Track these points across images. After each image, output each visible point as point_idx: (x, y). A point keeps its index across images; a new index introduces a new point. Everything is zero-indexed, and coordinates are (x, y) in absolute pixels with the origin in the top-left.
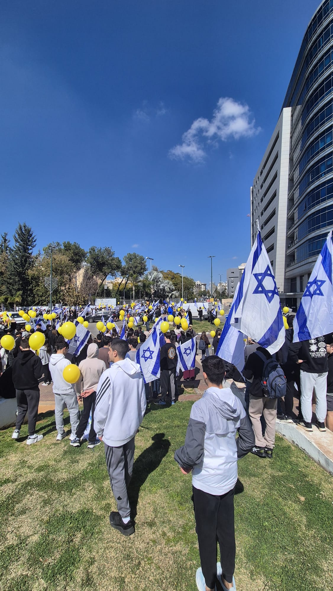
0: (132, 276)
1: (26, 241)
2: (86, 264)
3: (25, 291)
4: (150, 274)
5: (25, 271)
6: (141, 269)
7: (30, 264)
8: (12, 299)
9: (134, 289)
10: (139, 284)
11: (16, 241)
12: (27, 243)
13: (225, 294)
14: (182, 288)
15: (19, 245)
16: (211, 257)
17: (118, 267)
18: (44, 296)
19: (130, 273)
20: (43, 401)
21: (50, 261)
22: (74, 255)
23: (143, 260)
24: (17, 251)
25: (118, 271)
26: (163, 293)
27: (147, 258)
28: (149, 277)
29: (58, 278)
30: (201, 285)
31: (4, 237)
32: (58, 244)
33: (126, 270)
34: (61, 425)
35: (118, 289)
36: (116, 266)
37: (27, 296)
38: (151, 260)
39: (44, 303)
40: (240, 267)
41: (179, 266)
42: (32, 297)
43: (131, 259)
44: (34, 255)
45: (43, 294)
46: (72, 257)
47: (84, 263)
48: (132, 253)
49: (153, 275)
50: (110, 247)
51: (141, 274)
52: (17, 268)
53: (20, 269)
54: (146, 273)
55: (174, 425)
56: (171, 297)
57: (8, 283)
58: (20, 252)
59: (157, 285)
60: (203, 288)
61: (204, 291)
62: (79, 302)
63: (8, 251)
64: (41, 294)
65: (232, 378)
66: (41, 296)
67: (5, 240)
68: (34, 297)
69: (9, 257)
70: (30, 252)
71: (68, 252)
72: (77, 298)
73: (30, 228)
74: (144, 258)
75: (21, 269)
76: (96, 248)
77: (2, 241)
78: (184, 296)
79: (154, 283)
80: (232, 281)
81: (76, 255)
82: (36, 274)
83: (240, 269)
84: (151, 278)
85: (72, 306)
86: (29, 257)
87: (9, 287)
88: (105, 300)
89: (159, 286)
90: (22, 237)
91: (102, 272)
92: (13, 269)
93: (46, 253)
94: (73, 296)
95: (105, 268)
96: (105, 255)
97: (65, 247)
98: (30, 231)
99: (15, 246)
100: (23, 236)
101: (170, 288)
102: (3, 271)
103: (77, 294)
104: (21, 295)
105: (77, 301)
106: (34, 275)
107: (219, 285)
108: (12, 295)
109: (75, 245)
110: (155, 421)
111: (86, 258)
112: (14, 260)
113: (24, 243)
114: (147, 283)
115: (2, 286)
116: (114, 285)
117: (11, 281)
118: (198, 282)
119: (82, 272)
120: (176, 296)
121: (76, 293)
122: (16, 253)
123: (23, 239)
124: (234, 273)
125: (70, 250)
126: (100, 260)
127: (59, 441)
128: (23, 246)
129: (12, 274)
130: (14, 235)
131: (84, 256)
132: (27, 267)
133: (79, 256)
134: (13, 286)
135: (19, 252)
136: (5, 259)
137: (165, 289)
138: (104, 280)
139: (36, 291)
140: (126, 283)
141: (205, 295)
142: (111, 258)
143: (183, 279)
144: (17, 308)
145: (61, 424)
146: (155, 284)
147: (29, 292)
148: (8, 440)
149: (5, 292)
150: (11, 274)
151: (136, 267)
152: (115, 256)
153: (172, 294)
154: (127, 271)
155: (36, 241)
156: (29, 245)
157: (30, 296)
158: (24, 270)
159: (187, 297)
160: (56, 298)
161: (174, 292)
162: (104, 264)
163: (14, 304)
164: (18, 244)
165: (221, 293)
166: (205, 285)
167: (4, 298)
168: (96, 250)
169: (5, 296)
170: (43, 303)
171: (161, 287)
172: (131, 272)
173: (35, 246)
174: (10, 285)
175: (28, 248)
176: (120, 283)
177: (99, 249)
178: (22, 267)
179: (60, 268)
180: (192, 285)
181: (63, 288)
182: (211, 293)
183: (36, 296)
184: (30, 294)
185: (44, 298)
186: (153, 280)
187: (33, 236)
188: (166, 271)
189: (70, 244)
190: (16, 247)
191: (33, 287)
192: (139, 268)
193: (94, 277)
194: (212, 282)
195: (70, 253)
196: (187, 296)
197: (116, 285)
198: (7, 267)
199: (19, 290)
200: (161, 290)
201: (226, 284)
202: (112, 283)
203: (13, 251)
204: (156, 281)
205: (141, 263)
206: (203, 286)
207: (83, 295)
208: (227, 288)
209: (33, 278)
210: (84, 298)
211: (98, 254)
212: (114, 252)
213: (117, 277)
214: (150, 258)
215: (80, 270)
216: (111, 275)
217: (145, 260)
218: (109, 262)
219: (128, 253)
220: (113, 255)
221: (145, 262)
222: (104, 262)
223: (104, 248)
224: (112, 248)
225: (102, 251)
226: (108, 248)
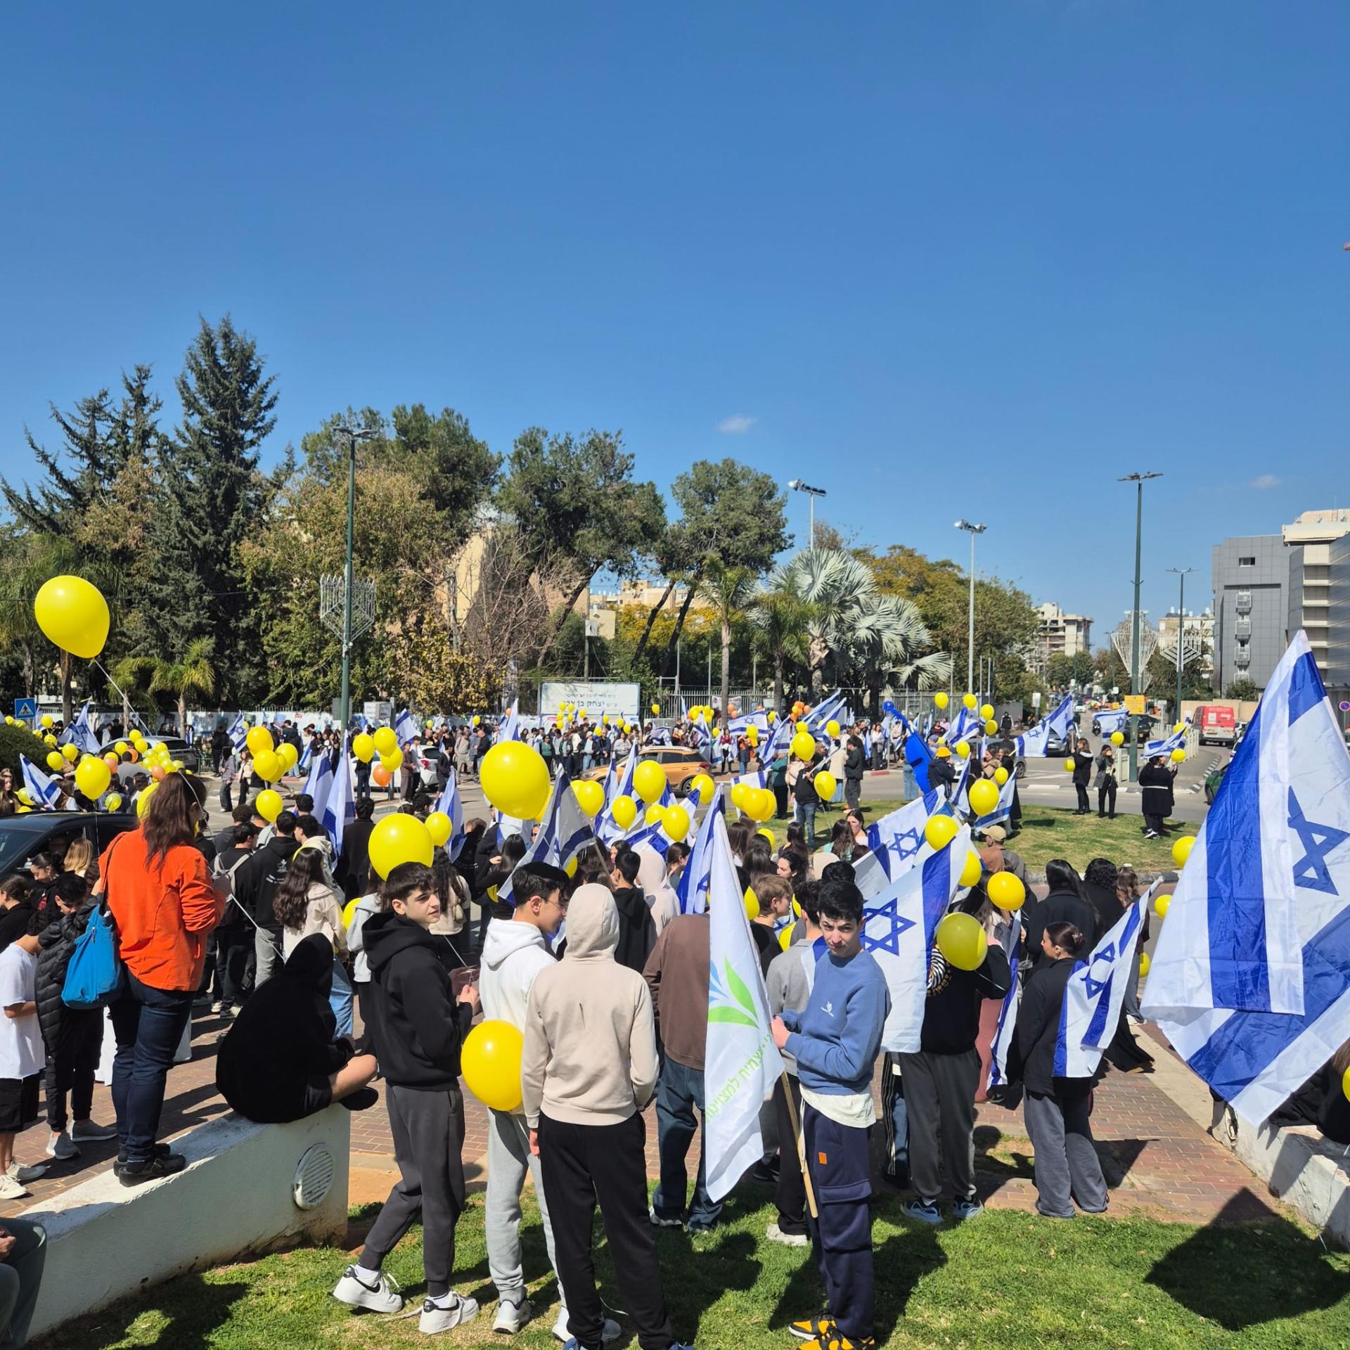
0: (714, 571)
1: (233, 407)
2: (493, 513)
3: (224, 635)
4: (808, 564)
5: (228, 545)
6: (762, 539)
7: (247, 511)
8: (170, 675)
9: (726, 638)
10: (754, 614)
11: (191, 404)
12: (235, 412)
13: (1199, 673)
14: (966, 641)
15: (200, 426)
16: (1136, 477)
17: (650, 532)
18: (311, 665)
19: (707, 561)
20: (370, 1148)
21: (338, 500)
22: (442, 471)
23: (770, 496)
24: (192, 454)
25: (648, 550)
26: (870, 662)
27: (792, 484)
28: (804, 580)
29: (374, 582)
30: (1061, 624)
31: (134, 385)
32: (372, 418)
33: (685, 545)
34: (511, 1265)
35: (645, 638)
36: (638, 526)
37: (233, 664)
38: (813, 498)
39: (309, 697)
40: (1292, 532)
41: (958, 524)
42: (256, 666)
43: (709, 494)
44: (265, 471)
45: (304, 654)
46: (434, 480)
47: (485, 512)
48: (715, 460)
49: (824, 573)
50: (613, 435)
51: (762, 563)
52: (192, 532)
53: (205, 538)
54: (782, 560)
55: (1038, 1327)
56: (912, 682)
57: (154, 602)
58: (208, 458)
59: (841, 620)
60: (1072, 644)
61: (1082, 658)
62: (467, 695)
63: (148, 453)
64: (297, 652)
65: (1312, 1122)
66: (298, 665)
67: (141, 400)
68: (263, 667)
69: (157, 480)
70: (248, 455)
71: (416, 459)
72: (458, 676)
73: (249, 341)
74: (774, 486)
75: (209, 537)
76: (545, 434)
77: (126, 406)
78: (975, 679)
79: (828, 612)
80: (1246, 608)
81: (453, 469)
82: (274, 560)
83: (1293, 543)
84: (811, 586)
85: (434, 713)
86: (242, 481)
87: (159, 617)
88: (585, 691)
89: (852, 628)
90: (213, 388)
91: (570, 551)
92: (175, 536)
93: (315, 463)
94: (440, 668)
95: (586, 536)
96: (590, 472)
97: (403, 431)
98: (249, 358)
99: (182, 429)
100: (219, 382)
101: (905, 641)
102: (133, 547)
103: (456, 657)
104: (206, 657)
105: (456, 694)
106: (268, 564)
107: (1162, 626)
108: (169, 657)
109: (447, 425)
110: (935, 1296)
111: (494, 483)
112: (180, 497)
113: (223, 416)
114: (790, 613)
115: (126, 615)
116: (625, 620)
117: (168, 589)
118: (1049, 612)
119: (475, 548)
120: (936, 679)
121: (451, 655)
122: (190, 462)
123: (217, 394)
124: (1252, 561)
125: (424, 445)
126: (564, 496)
127: (508, 1337)
128: (221, 429)
129: (169, 558)
130: (178, 374)
131: (486, 474)
132: (237, 526)
133: (466, 476)
134: (173, 614)
135: (200, 456)
136: (138, 492)
137: (885, 640)
138: (577, 593)
139: (275, 640)
140: (684, 610)
141: (1083, 681)
142: (616, 486)
143: (976, 592)
144: (189, 714)
145: (512, 1259)
146: (832, 619)
147: (241, 645)
148: (285, 1308)
149: (137, 642)
150: (165, 560)
151: (736, 531)
152: (637, 477)
153: (919, 670)
154: (689, 552)
155: (277, 404)
156: (246, 426)
157: (244, 661)
158: (221, 543)
159: (995, 687)
160: (365, 674)
161: (926, 661)
162: (579, 516)
163: (177, 698)
164: (196, 421)
165: (1179, 666)
166: (1084, 625)
167: (135, 669)
168: (546, 449)
169: (139, 661)
170: (303, 694)
171: (863, 633)
172: (712, 554)
173: (270, 426)
174: (161, 609)
175: (242, 437)
176: (655, 612)
177: (561, 441)
178: (213, 526)
179: (384, 535)
180: (1018, 626)
181: (395, 628)
182: (1129, 670)
183: (272, 663)
184: (245, 651)
185: (307, 673)
186: (824, 598)
187: (262, 380)
188: (880, 553)
189: (426, 418)
190: (187, 434)
191: (260, 619)
192: (753, 534)
193: (534, 579)
194: (1137, 607)
195: (425, 463)
196: (993, 679)
197: (632, 619)
198: (146, 527)
199: (198, 632)
200: (859, 646)
201: (1209, 624)
202: (611, 606)
203: (173, 450)
204: (835, 601)
205: (758, 511)
206: (1071, 630)
207: (483, 662)
208: (1211, 642)
209: (263, 579)
210: (489, 676)
211: (556, 468)
212: (632, 456)
213: (639, 582)
214: (808, 488)
215: (466, 543)
216: (612, 571)
217: (778, 496)
218: (604, 506)
219: (699, 461)
220: (626, 472)
221: (781, 505)
222: (584, 504)
223: (583, 435)
224: (620, 438)
225: (573, 450)
226: (602, 437)
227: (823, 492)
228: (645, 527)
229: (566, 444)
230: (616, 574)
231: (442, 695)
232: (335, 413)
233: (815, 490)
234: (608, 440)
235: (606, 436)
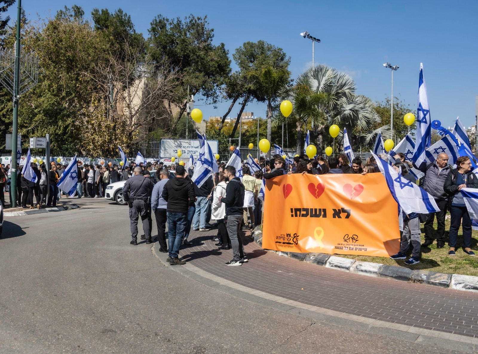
23: (282, 59)
25: (221, 85)
32: (78, 10)
33: (240, 82)
38: (314, 43)
41: (385, 64)
43: (252, 57)
47: (142, 68)
50: (203, 18)
74: (284, 54)
76: (168, 19)
85: (99, 157)
88: (186, 145)
97: (97, 21)
126: (178, 49)
137: (359, 117)
146: (332, 103)
177: (175, 22)
186: (326, 92)
195: (106, 35)
211: (174, 35)
212: (213, 30)
213: (217, 100)
214: (311, 37)
215: (133, 84)
216: (204, 95)
217: (286, 59)
218: (198, 54)
219: (246, 42)
220: (210, 38)
221: (287, 64)
222: (188, 53)
223: (186, 18)
224: (206, 20)
225: (181, 27)
226: (196, 18)
227: (319, 40)
228: (219, 66)
229: (178, 24)
230: (206, 97)
231: (102, 146)
232: (59, 10)
233: (315, 39)
234: (199, 22)
235: (199, 19)
